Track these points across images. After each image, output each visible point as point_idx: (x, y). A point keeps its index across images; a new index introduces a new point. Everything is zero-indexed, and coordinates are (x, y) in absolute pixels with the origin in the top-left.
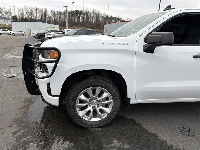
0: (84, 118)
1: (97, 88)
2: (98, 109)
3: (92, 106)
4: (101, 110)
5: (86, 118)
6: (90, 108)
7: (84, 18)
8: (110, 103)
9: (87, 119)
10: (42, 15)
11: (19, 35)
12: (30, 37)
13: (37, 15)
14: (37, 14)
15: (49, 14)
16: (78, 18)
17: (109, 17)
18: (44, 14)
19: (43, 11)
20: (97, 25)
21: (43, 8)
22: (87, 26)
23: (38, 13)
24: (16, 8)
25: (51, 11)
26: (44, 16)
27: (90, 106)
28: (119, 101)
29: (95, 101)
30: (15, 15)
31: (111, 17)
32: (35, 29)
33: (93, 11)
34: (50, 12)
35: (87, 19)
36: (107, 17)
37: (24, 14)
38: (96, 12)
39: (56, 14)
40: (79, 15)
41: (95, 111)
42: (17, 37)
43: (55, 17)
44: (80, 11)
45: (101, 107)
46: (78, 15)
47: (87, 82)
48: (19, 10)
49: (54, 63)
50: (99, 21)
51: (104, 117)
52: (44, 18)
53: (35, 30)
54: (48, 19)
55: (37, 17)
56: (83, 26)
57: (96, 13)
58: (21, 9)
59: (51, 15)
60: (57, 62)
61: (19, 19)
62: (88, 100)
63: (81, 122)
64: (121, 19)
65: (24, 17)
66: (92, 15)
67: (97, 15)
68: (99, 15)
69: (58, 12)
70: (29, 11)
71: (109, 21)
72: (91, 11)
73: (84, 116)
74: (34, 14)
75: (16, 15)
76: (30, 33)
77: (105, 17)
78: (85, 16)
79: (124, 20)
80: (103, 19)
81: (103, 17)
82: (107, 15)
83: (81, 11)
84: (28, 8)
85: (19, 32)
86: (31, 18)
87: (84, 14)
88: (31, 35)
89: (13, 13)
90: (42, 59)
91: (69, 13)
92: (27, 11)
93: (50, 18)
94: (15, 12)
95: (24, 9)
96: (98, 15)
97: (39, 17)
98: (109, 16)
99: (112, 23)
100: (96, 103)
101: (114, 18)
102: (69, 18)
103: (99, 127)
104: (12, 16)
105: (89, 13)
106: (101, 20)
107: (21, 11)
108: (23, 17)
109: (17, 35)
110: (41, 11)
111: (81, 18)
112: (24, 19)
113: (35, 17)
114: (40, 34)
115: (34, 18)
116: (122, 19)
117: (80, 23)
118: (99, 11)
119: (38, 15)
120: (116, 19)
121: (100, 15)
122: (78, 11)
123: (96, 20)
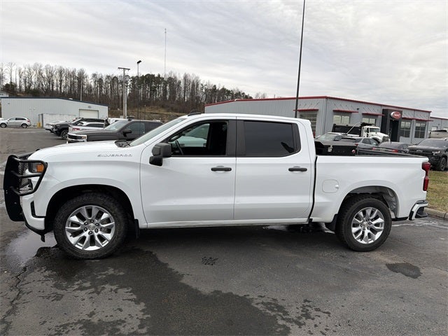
0: (76, 246)
1: (94, 207)
2: (96, 234)
3: (88, 231)
4: (99, 236)
5: (80, 246)
6: (86, 234)
7: (165, 90)
8: (112, 226)
9: (81, 248)
10: (73, 84)
11: (16, 127)
12: (40, 131)
13: (61, 84)
14: (61, 81)
15: (89, 81)
16: (153, 90)
17: (218, 90)
18: (76, 81)
19: (77, 75)
20: (193, 105)
21: (77, 70)
22: (172, 108)
23: (64, 79)
24: (14, 68)
25: (94, 75)
26: (76, 86)
27: (86, 231)
28: (123, 224)
29: (92, 225)
30: (11, 83)
31: (224, 90)
32: (52, 114)
33: (185, 78)
34: (90, 76)
35: (173, 92)
36: (214, 89)
37: (33, 80)
38: (192, 78)
39: (104, 81)
40: (156, 84)
41: (92, 238)
42: (12, 131)
43: (101, 87)
44: (156, 76)
45: (100, 233)
46: (152, 84)
47: (79, 199)
48: (22, 71)
49: (38, 178)
50: (198, 98)
51: (103, 246)
52: (76, 90)
53: (54, 116)
54: (86, 92)
55: (60, 88)
56: (163, 107)
57: (192, 81)
58: (27, 70)
59: (93, 84)
60: (41, 177)
61: (20, 90)
62: (82, 223)
63: (73, 251)
64: (243, 93)
65: (32, 87)
66: (182, 85)
67: (193, 85)
68: (198, 85)
69: (108, 77)
70: (45, 74)
71: (219, 97)
72: (180, 77)
73: (76, 243)
74: (55, 81)
75: (14, 81)
76: (41, 122)
77: (210, 90)
78: (168, 87)
79: (250, 96)
80: (205, 93)
81: (206, 90)
82: (215, 86)
83: (159, 75)
84: (43, 67)
85: (16, 119)
86: (48, 90)
87: (166, 83)
88: (42, 127)
89: (6, 77)
90: (27, 172)
91: (134, 79)
92: (40, 73)
93: (91, 90)
94: (11, 75)
95: (32, 70)
96: (195, 85)
97: (65, 87)
98: (219, 87)
99: (224, 101)
100: (94, 227)
101: (229, 92)
102: (133, 91)
103: (97, 258)
104: (5, 83)
105: (176, 81)
106: (201, 95)
107: (26, 73)
108: (29, 87)
109: (11, 127)
110: (71, 75)
111: (160, 91)
112: (31, 90)
113: (57, 86)
114: (61, 125)
115: (55, 89)
116: (246, 94)
117: (157, 100)
118: (197, 77)
119: (63, 84)
120: (232, 94)
121: (200, 86)
122: (153, 76)
123: (192, 94)
